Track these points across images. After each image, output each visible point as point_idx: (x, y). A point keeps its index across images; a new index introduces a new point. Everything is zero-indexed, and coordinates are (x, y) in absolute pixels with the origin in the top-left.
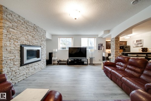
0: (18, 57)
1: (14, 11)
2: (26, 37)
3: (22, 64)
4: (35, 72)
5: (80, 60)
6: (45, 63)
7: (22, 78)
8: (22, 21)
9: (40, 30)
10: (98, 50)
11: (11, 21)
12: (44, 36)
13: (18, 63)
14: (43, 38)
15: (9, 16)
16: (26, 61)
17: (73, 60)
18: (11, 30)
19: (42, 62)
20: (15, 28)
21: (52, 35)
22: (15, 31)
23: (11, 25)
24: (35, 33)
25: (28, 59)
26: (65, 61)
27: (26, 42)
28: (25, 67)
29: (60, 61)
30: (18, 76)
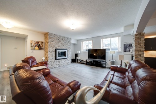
0: (54, 55)
1: (52, 33)
2: (58, 44)
3: (56, 59)
4: (63, 65)
5: (99, 62)
6: (71, 61)
7: (56, 66)
8: (56, 37)
9: (67, 39)
10: (124, 51)
11: (51, 38)
12: (70, 42)
13: (54, 58)
14: (69, 44)
15: (51, 36)
16: (58, 58)
17: (92, 61)
18: (51, 42)
19: (68, 60)
20: (53, 41)
21: (78, 40)
22: (53, 43)
23: (51, 40)
24: (63, 41)
25: (59, 56)
26: (85, 61)
27: (58, 48)
28: (57, 60)
29: (82, 61)
30: (54, 65)
